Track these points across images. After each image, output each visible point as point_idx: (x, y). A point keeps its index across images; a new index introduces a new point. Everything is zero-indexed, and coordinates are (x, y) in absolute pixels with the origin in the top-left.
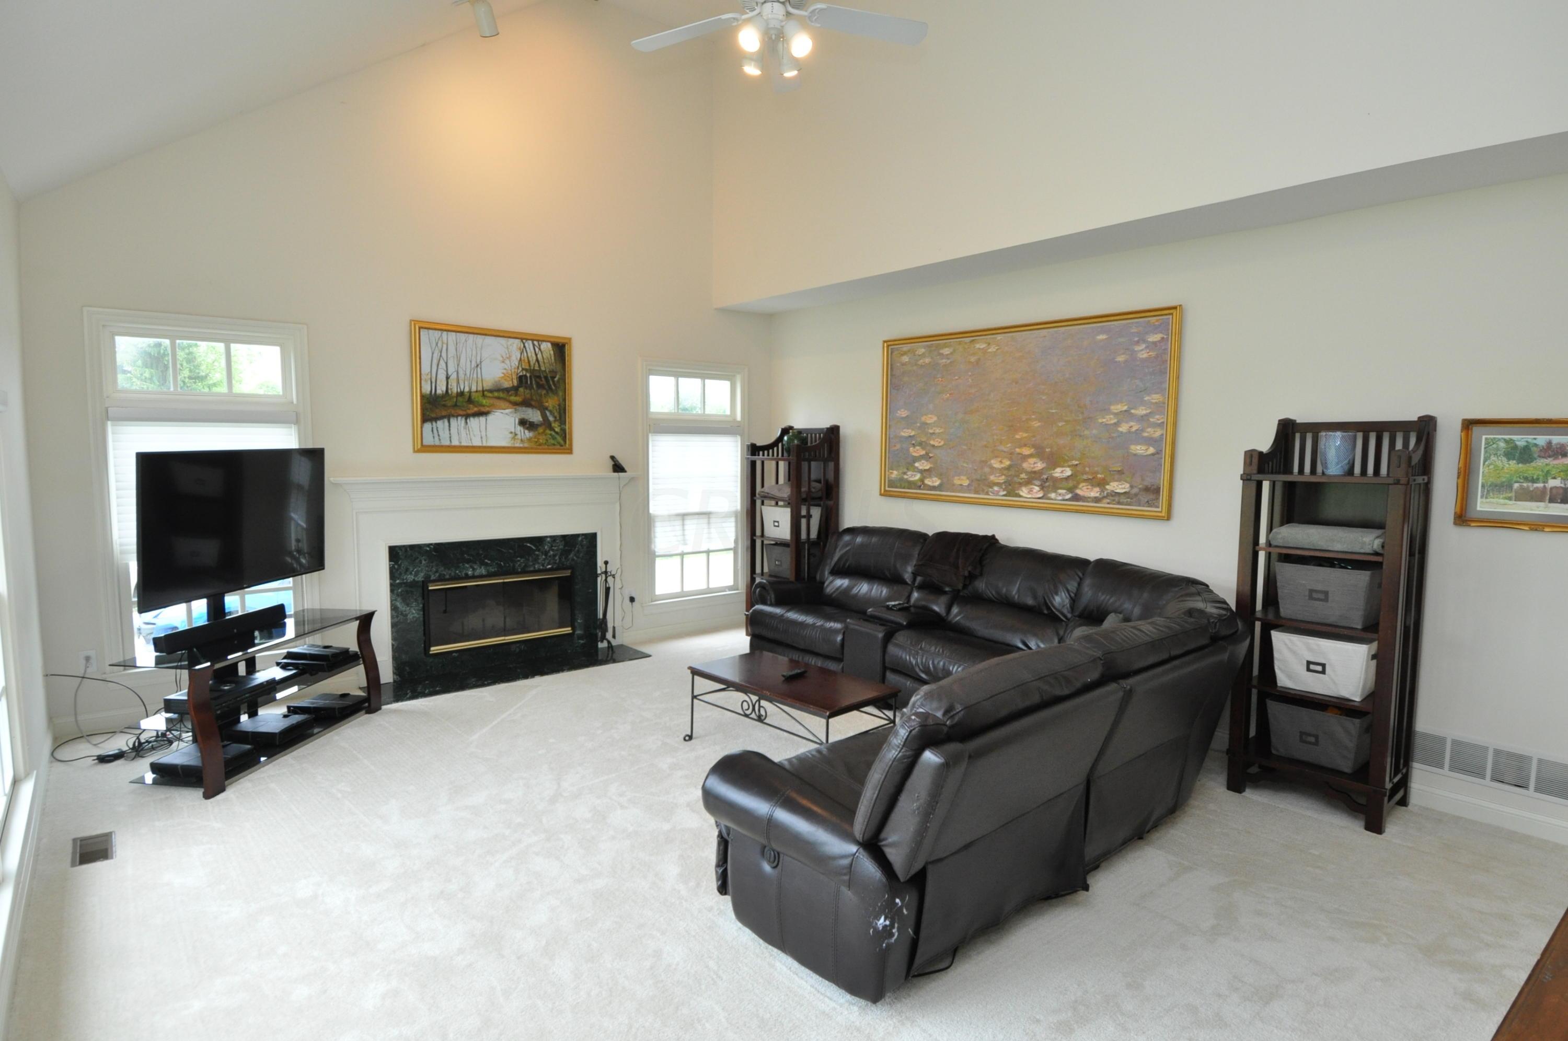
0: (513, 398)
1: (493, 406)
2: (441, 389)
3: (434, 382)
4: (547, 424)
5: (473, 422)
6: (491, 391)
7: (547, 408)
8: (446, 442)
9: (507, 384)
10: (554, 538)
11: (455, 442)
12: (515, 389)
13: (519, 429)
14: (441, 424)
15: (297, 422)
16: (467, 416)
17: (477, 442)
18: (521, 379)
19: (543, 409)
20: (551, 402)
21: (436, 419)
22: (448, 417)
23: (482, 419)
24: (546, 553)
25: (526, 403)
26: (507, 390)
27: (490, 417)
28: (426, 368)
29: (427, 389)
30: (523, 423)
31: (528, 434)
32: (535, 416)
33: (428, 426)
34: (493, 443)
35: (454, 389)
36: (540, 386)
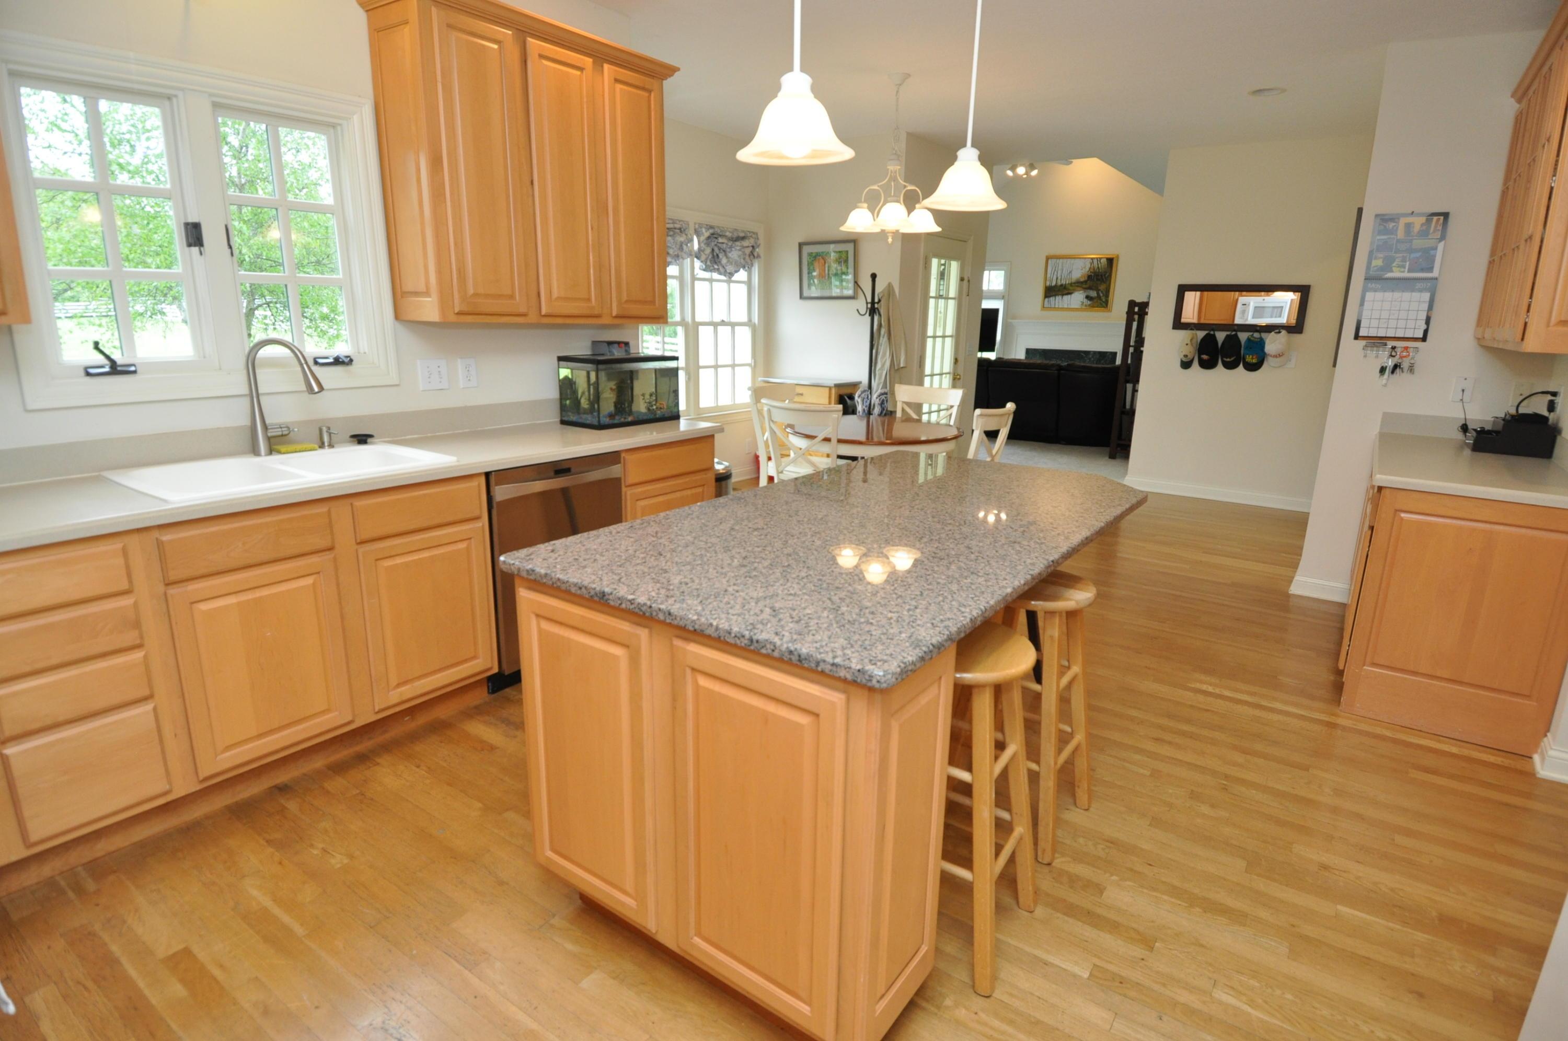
0: (1084, 286)
1: (1075, 290)
2: (1054, 284)
3: (1051, 281)
4: (1099, 297)
5: (1065, 297)
6: (1075, 283)
7: (1100, 290)
8: (1053, 306)
9: (1082, 280)
10: (1095, 353)
11: (1057, 306)
12: (1085, 282)
13: (1085, 300)
14: (1052, 299)
15: (1003, 298)
16: (1063, 295)
17: (1066, 306)
18: (1089, 277)
19: (1098, 290)
20: (1102, 287)
21: (1050, 297)
22: (1055, 296)
23: (1069, 296)
24: (1090, 359)
25: (1090, 288)
26: (1082, 283)
27: (1073, 295)
28: (1049, 275)
29: (1048, 284)
30: (1087, 297)
31: (1089, 302)
32: (1093, 294)
33: (1047, 299)
34: (1072, 306)
35: (1059, 283)
36: (1098, 280)
